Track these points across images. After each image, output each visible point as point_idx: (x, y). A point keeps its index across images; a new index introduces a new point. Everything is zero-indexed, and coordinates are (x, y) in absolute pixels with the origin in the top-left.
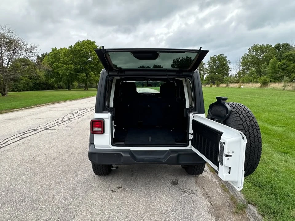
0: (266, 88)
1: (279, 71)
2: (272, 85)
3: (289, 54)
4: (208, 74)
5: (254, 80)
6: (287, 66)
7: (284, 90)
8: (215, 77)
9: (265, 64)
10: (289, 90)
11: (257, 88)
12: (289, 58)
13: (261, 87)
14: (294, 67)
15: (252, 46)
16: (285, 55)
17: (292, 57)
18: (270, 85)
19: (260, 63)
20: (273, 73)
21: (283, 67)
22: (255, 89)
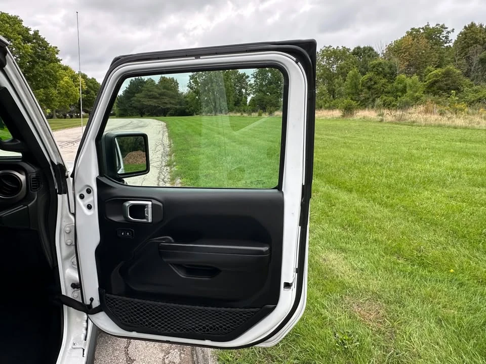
0: (351, 119)
1: (362, 91)
2: (361, 114)
3: (377, 62)
4: (254, 94)
5: (326, 105)
6: (375, 83)
7: (381, 121)
8: (265, 100)
9: (340, 79)
10: (391, 122)
11: (337, 119)
12: (378, 69)
13: (343, 116)
14: (384, 84)
15: (321, 50)
16: (372, 64)
17: (381, 67)
18: (356, 113)
19: (333, 77)
20: (353, 94)
21: (369, 84)
22: (333, 119)
